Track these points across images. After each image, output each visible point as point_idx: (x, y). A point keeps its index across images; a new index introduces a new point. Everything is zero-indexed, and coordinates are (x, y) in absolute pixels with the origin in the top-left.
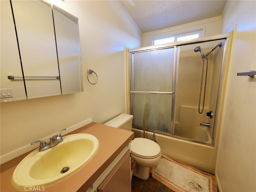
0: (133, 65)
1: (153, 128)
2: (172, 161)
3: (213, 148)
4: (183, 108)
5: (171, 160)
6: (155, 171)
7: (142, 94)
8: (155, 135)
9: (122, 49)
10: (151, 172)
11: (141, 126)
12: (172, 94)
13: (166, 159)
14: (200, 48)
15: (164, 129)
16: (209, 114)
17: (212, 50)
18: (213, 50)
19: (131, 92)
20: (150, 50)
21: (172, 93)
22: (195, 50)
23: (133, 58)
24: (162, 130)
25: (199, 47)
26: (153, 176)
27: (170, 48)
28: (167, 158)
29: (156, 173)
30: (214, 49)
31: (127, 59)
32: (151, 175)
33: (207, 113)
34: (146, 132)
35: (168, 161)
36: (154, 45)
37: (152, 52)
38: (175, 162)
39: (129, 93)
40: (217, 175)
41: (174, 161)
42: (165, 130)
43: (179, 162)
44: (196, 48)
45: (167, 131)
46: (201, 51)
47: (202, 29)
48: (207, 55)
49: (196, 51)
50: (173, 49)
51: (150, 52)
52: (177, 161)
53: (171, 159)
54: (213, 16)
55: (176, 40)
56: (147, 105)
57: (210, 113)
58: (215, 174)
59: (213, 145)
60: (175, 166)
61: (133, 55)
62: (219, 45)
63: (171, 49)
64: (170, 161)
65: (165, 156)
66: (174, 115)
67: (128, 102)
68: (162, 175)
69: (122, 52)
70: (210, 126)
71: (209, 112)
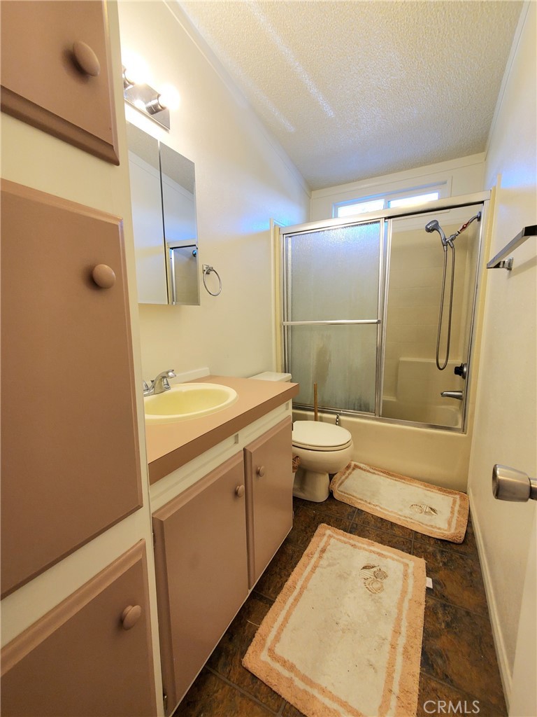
0: (290, 262)
1: (336, 403)
2: (378, 474)
3: (464, 435)
4: (405, 362)
5: (376, 472)
6: (341, 489)
7: (310, 328)
8: (340, 420)
9: (266, 226)
10: (331, 489)
11: (308, 403)
12: (377, 323)
13: (365, 470)
14: (438, 223)
15: (360, 406)
16: (459, 371)
17: (462, 227)
18: (464, 228)
19: (286, 323)
20: (328, 228)
21: (376, 321)
22: (426, 227)
23: (290, 247)
24: (356, 408)
25: (435, 221)
26: (336, 496)
27: (371, 223)
28: (368, 468)
29: (342, 492)
30: (466, 225)
31: (277, 249)
32: (331, 494)
33: (456, 368)
34: (319, 414)
35: (368, 474)
36: (336, 216)
37: (332, 233)
38: (385, 475)
39: (281, 327)
40: (470, 491)
41: (382, 474)
42: (362, 407)
43: (392, 475)
44: (428, 225)
45: (367, 410)
46: (440, 230)
47: (445, 183)
48: (452, 240)
49: (429, 230)
50: (377, 225)
51: (327, 232)
52: (389, 473)
53: (374, 469)
54: (469, 154)
55: (387, 206)
56: (322, 353)
57: (462, 367)
58: (468, 492)
59: (463, 430)
60: (384, 482)
61: (290, 239)
62: (477, 217)
63: (375, 225)
64: (374, 473)
65: (362, 465)
66: (381, 372)
67: (279, 348)
68: (355, 494)
69: (267, 233)
70: (461, 396)
71: (459, 366)
